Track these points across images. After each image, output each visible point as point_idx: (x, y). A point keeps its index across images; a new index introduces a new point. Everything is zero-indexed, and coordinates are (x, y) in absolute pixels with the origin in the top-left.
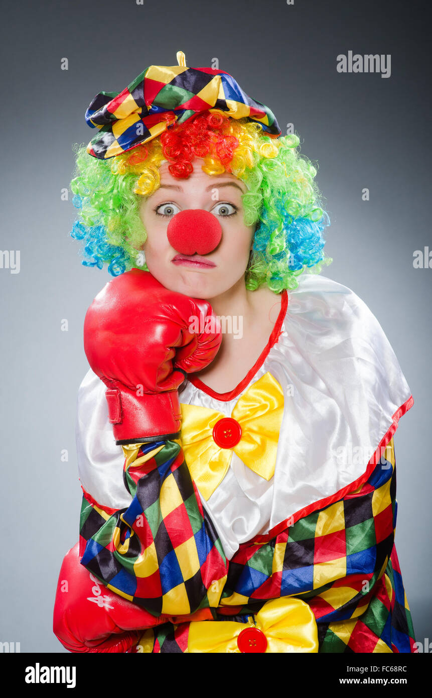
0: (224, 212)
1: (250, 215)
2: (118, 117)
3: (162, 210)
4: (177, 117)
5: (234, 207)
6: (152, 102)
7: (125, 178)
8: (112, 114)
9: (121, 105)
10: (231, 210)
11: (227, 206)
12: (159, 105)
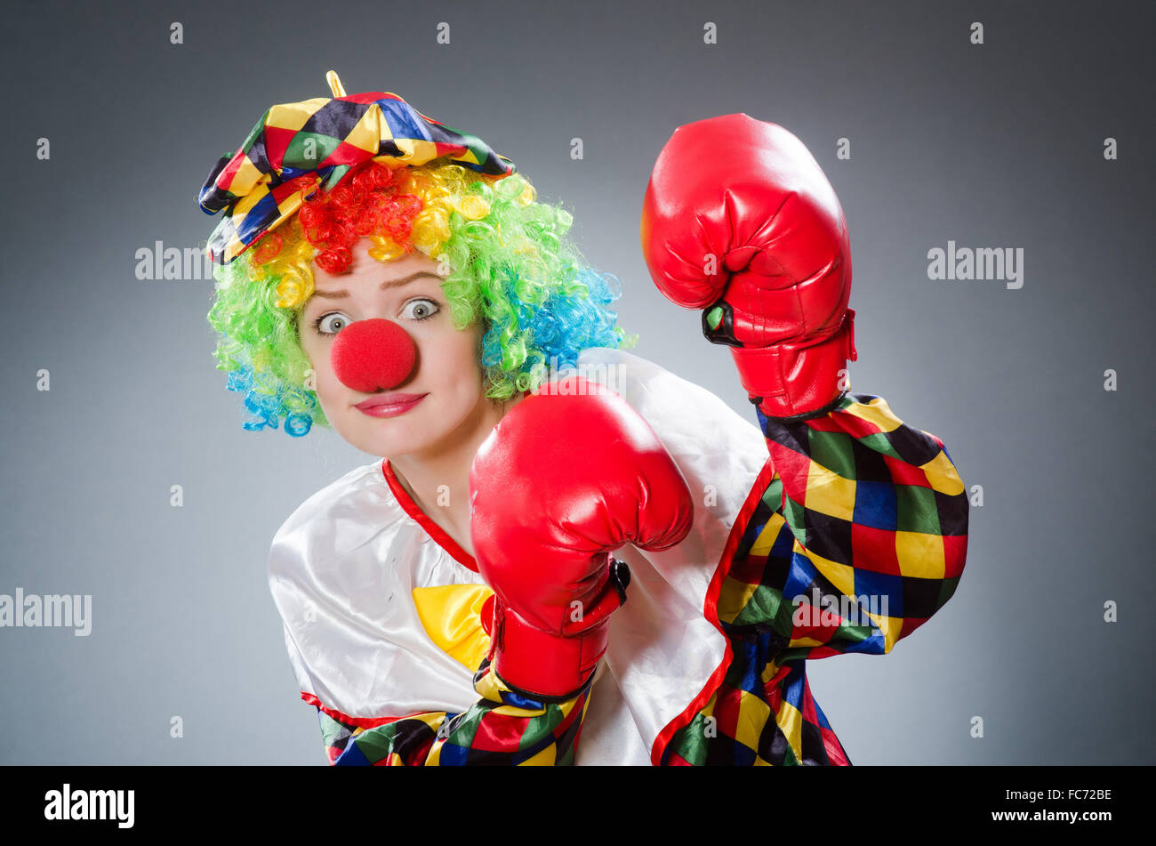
0: (421, 314)
1: (460, 312)
2: (237, 193)
3: (326, 325)
4: (319, 180)
5: (434, 303)
6: (281, 164)
7: (268, 285)
8: (227, 191)
9: (236, 176)
10: (431, 308)
11: (425, 303)
12: (292, 165)
